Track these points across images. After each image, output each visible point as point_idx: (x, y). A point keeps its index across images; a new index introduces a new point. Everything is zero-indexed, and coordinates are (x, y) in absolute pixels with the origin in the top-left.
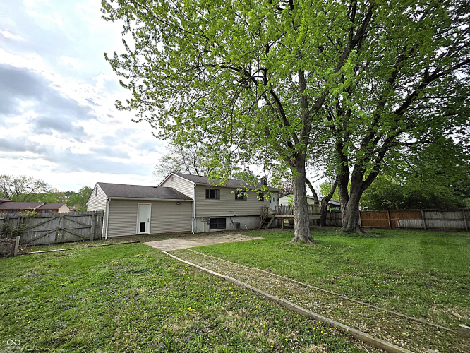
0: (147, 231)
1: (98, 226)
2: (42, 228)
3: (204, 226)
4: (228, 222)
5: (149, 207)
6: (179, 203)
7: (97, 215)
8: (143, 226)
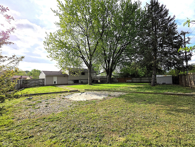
0: (56, 83)
1: (43, 82)
2: (31, 83)
3: (72, 82)
4: (79, 81)
5: (56, 77)
6: (65, 76)
7: (43, 79)
8: (55, 82)
